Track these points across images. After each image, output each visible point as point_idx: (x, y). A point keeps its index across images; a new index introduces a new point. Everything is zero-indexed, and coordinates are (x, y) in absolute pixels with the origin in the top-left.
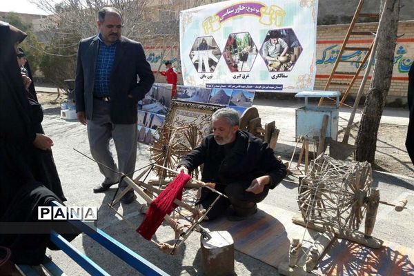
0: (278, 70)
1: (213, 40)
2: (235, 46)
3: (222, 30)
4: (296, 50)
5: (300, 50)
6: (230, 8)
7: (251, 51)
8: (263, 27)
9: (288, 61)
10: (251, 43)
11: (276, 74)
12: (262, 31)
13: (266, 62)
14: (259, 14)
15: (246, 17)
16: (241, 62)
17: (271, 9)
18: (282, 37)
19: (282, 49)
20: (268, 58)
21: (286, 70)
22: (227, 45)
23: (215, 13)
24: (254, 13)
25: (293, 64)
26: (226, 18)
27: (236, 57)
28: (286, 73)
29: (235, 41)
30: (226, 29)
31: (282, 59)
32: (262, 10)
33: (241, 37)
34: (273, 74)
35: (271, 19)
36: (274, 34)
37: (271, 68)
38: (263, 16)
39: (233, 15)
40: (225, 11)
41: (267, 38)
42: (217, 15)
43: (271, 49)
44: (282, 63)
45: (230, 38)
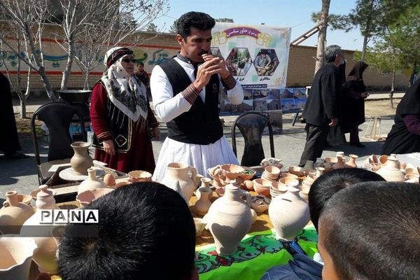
0: (264, 75)
1: (219, 51)
2: (236, 57)
3: (227, 44)
4: (275, 63)
5: (278, 63)
6: (236, 29)
7: (247, 61)
8: (258, 46)
9: (270, 69)
10: (248, 55)
11: (263, 77)
12: (256, 49)
13: (257, 70)
14: (257, 37)
15: (248, 38)
16: (239, 69)
17: (265, 36)
18: (268, 54)
19: (267, 62)
20: (258, 67)
21: (269, 75)
22: (229, 56)
23: (223, 30)
24: (253, 36)
25: (274, 71)
26: (232, 35)
27: (236, 65)
28: (269, 77)
29: (237, 53)
30: (231, 43)
31: (267, 68)
32: (259, 35)
33: (242, 51)
34: (261, 77)
35: (264, 42)
36: (264, 52)
37: (260, 74)
38: (259, 39)
39: (238, 34)
40: (232, 30)
41: (259, 54)
42: (225, 31)
43: (261, 61)
44: (267, 70)
45: (233, 50)
